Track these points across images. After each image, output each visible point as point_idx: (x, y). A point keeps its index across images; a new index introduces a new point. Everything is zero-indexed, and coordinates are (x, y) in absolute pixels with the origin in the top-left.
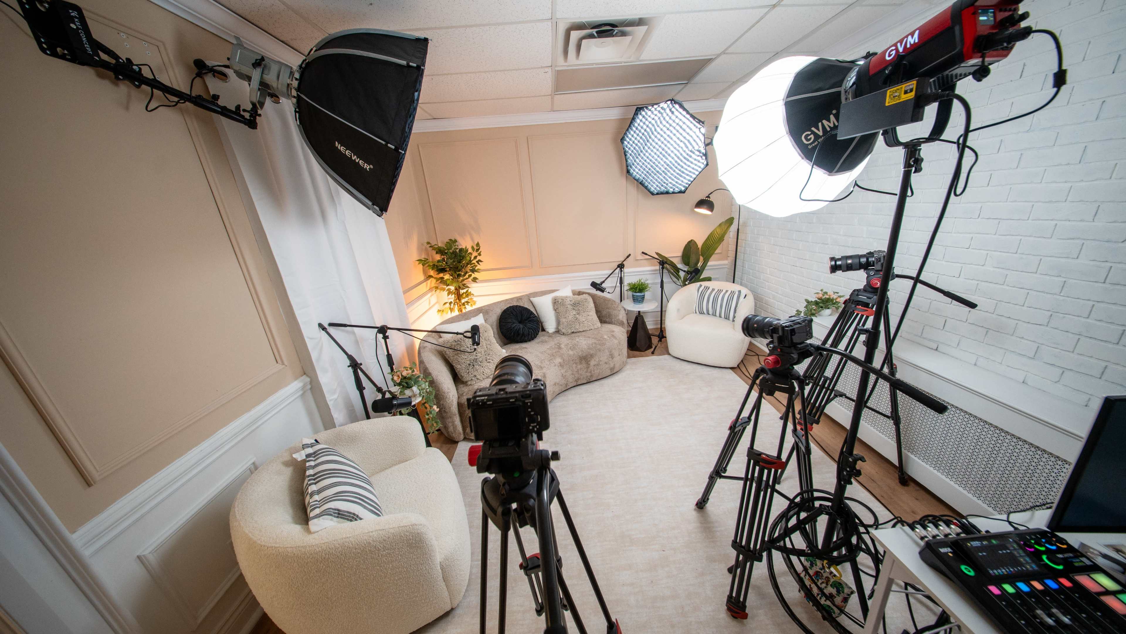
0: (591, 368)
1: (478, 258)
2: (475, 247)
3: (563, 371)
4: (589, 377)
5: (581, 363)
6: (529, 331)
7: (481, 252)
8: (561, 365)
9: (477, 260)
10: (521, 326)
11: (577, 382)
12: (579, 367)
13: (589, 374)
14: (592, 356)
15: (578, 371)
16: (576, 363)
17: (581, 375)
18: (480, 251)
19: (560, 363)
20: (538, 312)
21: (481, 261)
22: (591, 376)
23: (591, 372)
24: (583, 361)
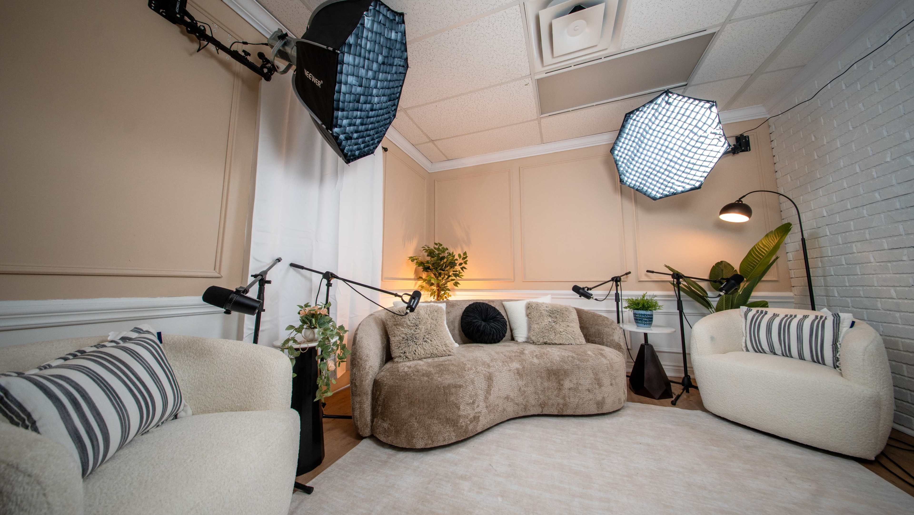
0: (565, 392)
1: (464, 265)
2: (462, 255)
3: (521, 383)
4: (561, 406)
5: (549, 379)
6: (490, 330)
7: (467, 261)
8: (519, 373)
9: (461, 266)
10: (483, 323)
11: (542, 408)
12: (546, 384)
13: (561, 401)
14: (566, 373)
15: (543, 391)
16: (542, 378)
17: (549, 399)
18: (466, 259)
19: (518, 369)
20: (509, 315)
21: (465, 268)
22: (565, 405)
23: (564, 398)
24: (553, 377)
